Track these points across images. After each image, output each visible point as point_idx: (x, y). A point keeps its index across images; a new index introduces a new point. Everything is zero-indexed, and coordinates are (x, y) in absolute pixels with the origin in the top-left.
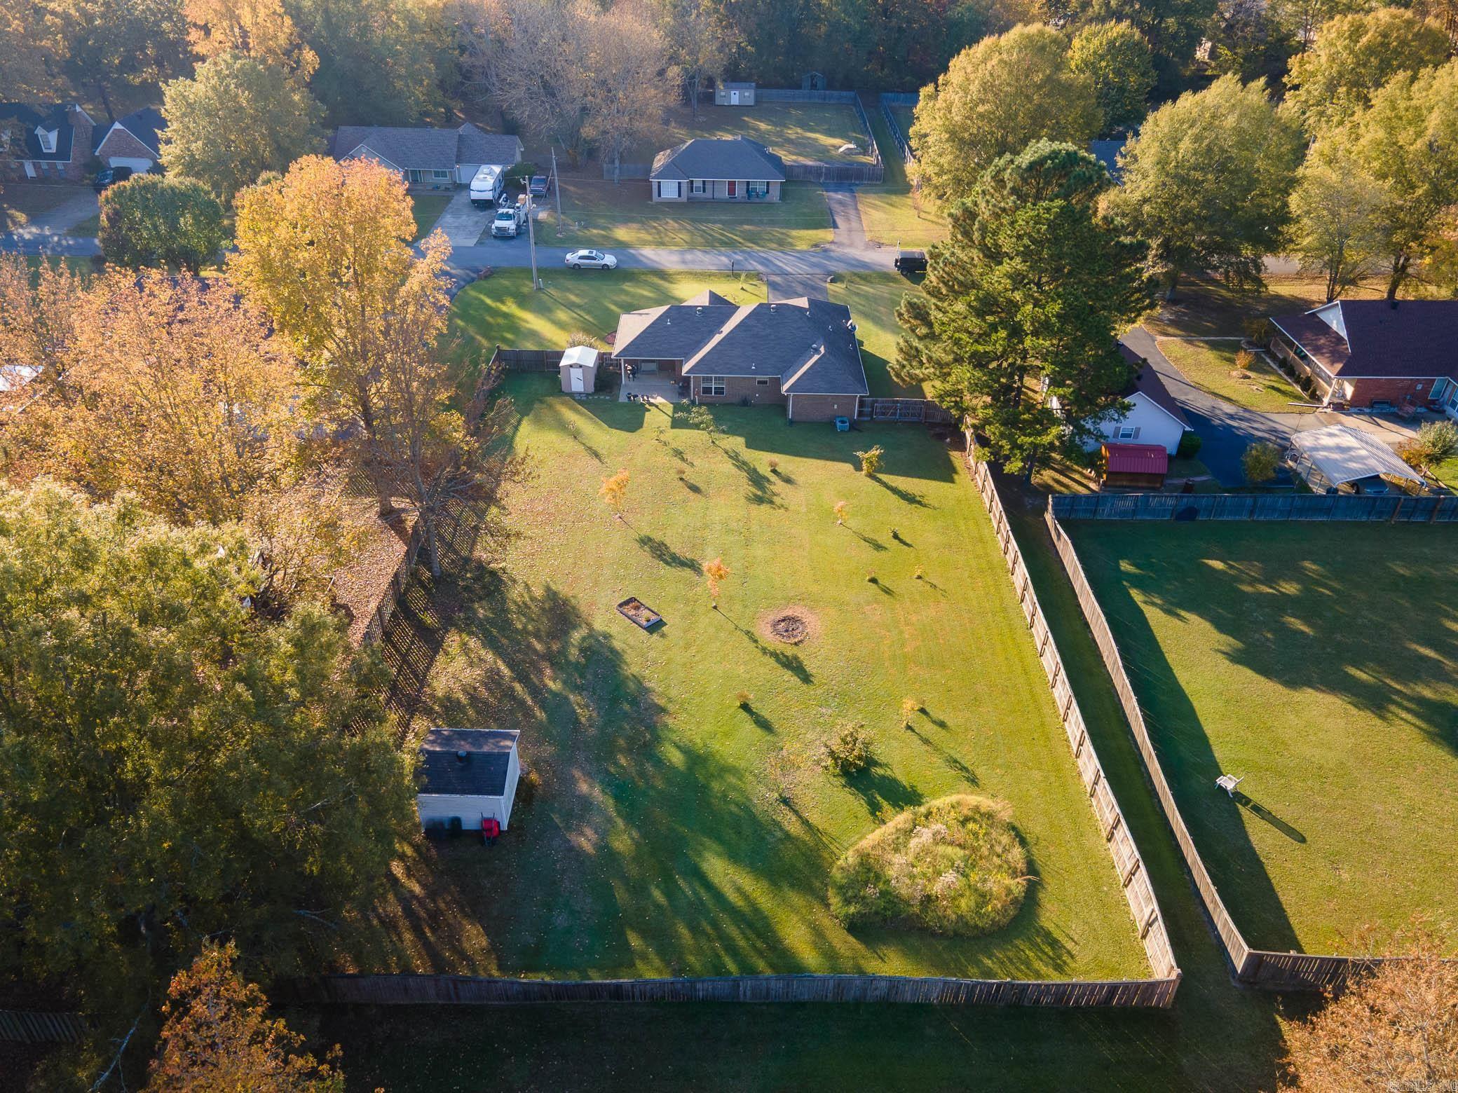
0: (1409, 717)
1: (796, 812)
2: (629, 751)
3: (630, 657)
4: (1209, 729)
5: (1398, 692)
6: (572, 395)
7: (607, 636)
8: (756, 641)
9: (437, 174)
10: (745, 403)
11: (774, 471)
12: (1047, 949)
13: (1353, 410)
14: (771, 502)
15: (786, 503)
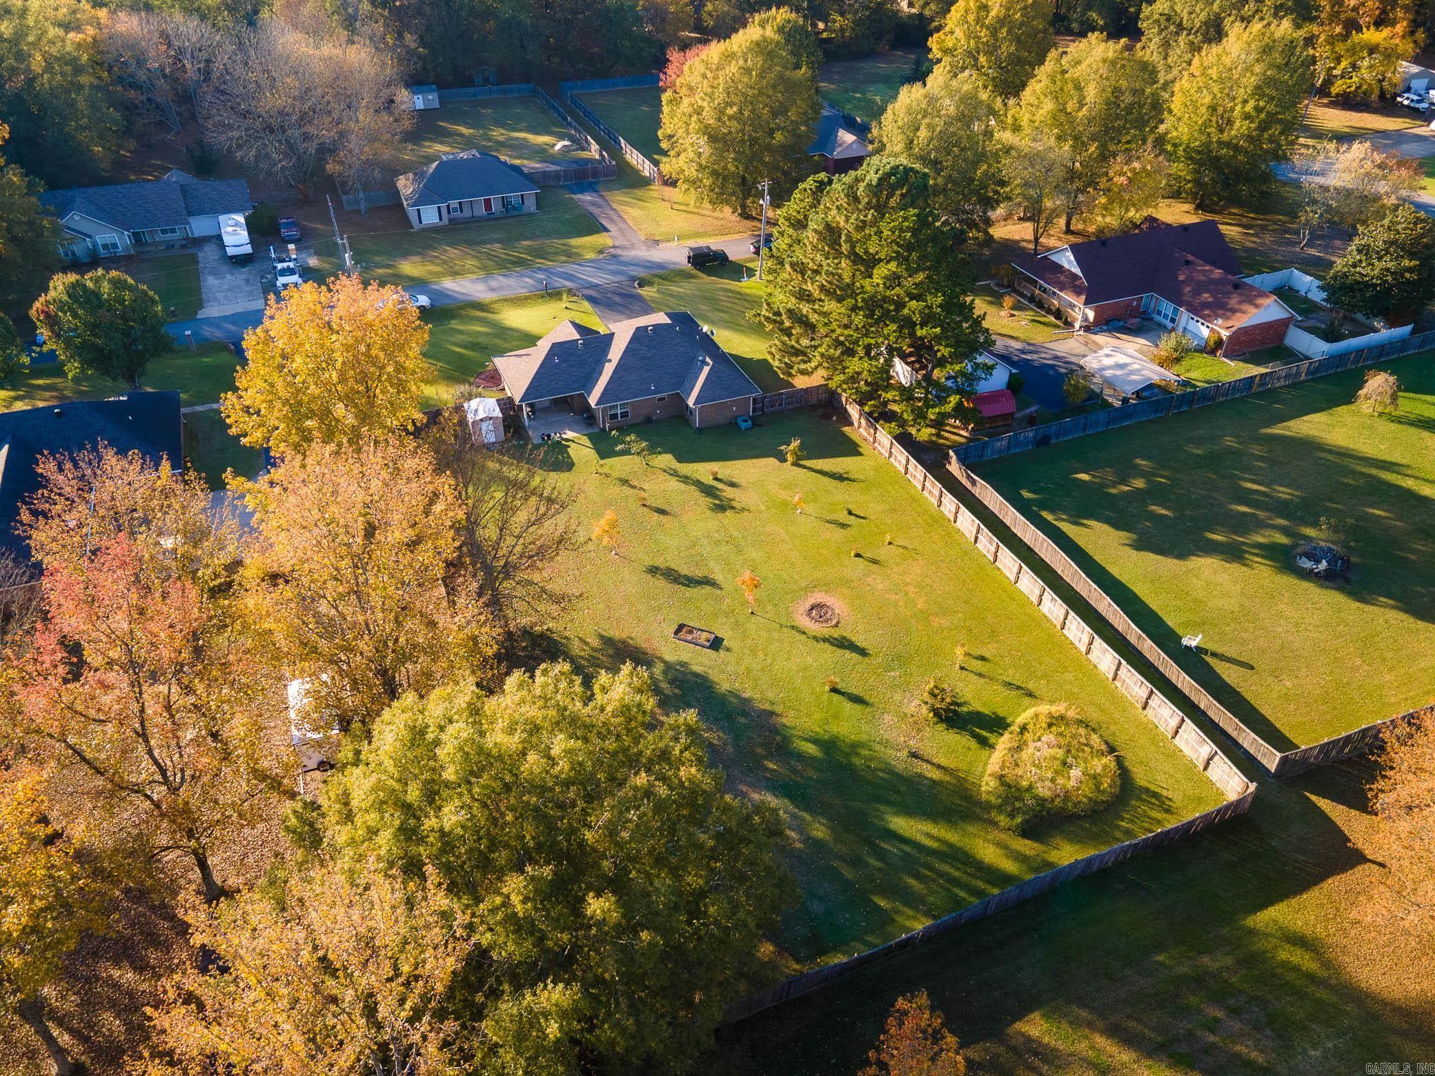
0: (1259, 560)
1: (927, 761)
2: (770, 756)
3: (714, 676)
4: (1154, 606)
5: (1244, 543)
6: (488, 447)
7: (683, 664)
8: (804, 633)
9: (164, 232)
10: (649, 420)
11: (716, 479)
12: (1153, 800)
13: (1097, 329)
14: (733, 508)
15: (744, 505)
